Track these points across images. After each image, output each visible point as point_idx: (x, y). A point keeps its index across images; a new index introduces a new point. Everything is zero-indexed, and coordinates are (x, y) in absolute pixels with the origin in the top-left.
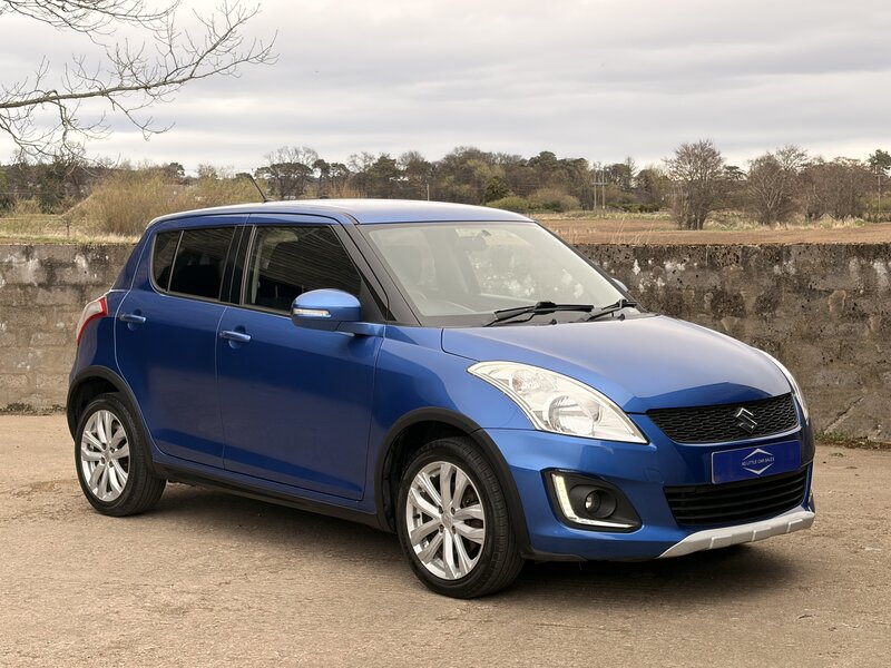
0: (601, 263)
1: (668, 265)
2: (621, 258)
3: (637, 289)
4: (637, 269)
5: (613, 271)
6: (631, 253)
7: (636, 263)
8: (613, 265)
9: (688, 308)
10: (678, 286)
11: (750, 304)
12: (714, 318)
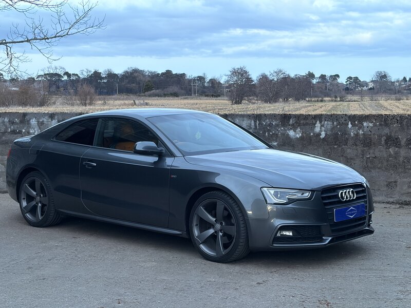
0: (333, 123)
1: (365, 124)
2: (343, 120)
3: (350, 135)
4: (350, 126)
5: (338, 127)
6: (347, 118)
7: (350, 123)
8: (339, 124)
9: (374, 144)
10: (370, 133)
11: (403, 142)
12: (387, 148)
